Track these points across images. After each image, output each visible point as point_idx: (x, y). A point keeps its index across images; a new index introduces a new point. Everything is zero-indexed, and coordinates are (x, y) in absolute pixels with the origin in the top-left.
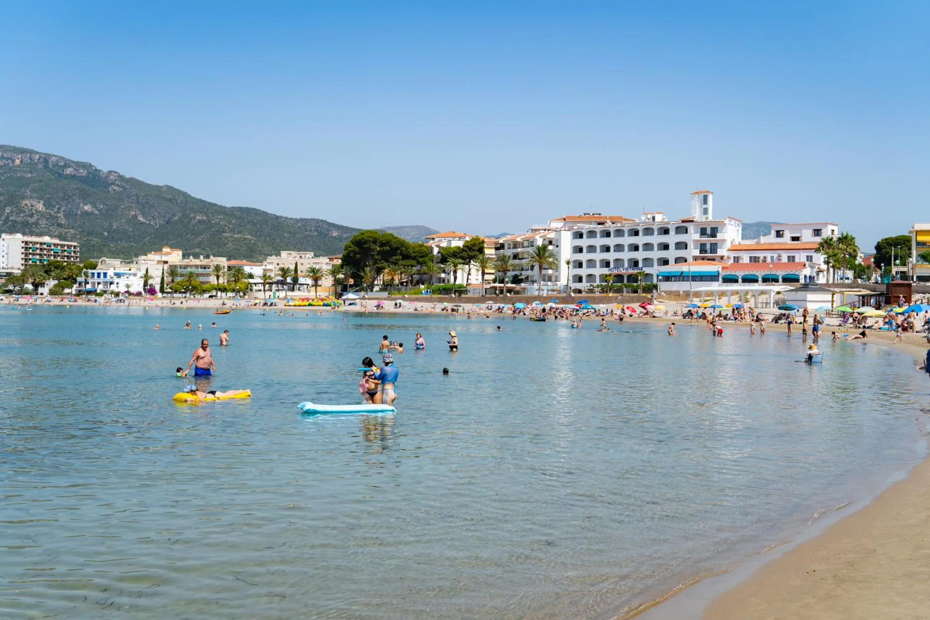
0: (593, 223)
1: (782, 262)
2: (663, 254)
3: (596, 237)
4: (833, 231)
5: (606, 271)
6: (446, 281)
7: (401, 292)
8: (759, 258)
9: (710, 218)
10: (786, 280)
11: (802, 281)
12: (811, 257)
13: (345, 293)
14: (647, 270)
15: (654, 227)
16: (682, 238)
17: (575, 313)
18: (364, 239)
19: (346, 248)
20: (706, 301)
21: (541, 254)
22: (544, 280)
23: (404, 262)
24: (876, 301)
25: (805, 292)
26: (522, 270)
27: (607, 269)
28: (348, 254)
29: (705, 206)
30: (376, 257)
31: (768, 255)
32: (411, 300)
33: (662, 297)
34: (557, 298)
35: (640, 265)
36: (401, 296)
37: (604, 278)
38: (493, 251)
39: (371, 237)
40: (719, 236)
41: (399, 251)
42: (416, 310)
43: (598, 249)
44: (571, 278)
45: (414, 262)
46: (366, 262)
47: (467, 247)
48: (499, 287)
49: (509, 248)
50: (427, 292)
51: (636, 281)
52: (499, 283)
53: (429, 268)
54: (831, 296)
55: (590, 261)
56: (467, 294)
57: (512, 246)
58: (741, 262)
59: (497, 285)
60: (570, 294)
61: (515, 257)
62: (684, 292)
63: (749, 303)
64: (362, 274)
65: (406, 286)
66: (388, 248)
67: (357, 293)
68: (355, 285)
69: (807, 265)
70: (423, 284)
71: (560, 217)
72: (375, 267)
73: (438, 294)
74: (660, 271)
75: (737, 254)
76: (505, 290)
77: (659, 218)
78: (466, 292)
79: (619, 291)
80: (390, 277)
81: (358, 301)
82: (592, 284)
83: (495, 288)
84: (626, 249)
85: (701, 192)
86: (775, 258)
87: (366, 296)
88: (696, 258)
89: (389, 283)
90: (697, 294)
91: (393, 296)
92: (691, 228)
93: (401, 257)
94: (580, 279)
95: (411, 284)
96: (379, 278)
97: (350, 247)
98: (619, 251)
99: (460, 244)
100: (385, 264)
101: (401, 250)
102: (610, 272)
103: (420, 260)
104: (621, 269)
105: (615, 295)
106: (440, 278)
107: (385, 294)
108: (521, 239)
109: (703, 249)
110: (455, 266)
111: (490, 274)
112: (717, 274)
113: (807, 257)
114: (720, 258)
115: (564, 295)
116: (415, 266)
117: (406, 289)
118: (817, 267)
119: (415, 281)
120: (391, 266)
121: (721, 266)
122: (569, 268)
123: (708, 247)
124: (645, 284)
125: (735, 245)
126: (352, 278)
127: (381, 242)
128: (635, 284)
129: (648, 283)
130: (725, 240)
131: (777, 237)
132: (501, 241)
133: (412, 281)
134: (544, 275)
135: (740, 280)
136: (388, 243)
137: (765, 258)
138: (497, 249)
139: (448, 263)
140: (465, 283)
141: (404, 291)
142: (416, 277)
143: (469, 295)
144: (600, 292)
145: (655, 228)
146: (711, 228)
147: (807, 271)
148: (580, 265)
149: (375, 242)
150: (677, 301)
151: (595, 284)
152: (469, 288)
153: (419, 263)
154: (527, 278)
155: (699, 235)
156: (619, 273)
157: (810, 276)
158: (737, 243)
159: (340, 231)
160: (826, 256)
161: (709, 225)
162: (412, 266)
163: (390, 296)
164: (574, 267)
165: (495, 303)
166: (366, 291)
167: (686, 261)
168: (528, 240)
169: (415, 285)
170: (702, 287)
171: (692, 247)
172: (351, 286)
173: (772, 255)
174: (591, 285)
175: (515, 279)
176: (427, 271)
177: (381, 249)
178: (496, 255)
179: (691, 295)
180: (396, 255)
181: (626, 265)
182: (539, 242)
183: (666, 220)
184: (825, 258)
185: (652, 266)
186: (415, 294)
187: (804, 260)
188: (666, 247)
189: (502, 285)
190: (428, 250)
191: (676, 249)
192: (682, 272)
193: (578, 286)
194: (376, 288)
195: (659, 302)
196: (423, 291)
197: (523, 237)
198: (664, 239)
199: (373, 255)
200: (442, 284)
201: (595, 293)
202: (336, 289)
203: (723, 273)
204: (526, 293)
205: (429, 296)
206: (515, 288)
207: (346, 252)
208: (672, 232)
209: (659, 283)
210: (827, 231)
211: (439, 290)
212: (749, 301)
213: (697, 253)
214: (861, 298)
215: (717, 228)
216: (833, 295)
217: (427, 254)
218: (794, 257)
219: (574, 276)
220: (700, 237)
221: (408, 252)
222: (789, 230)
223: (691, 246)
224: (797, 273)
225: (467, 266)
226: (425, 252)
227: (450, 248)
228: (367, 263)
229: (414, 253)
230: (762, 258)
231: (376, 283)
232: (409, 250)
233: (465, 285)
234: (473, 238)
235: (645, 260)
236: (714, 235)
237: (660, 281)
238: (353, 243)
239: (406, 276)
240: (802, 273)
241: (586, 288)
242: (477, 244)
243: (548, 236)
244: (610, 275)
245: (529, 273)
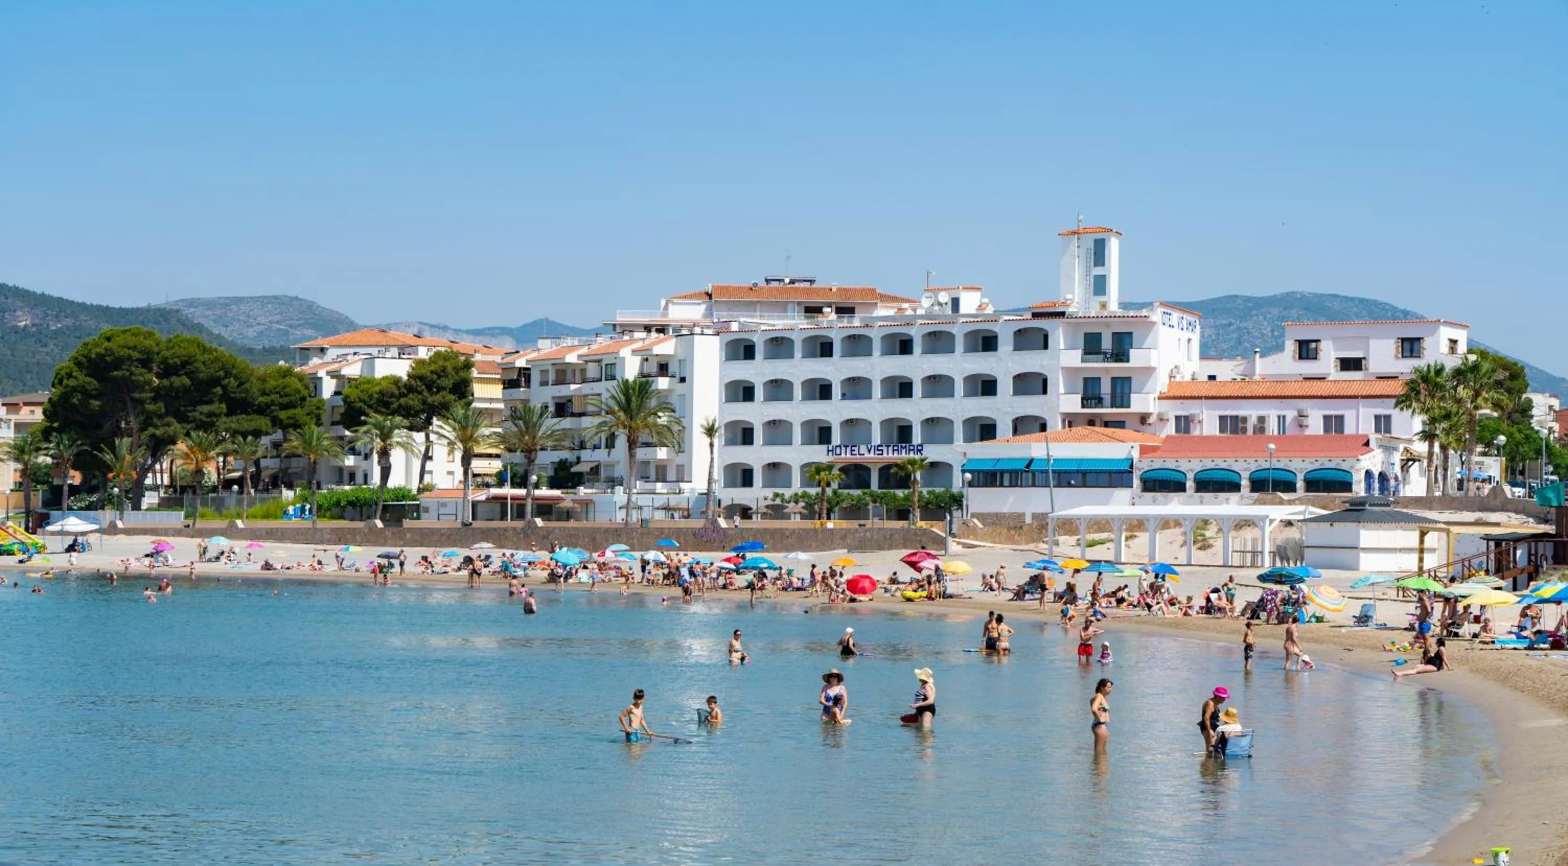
0: (790, 307)
1: (1308, 432)
2: (981, 407)
3: (791, 356)
4: (1454, 342)
5: (819, 454)
6: (359, 478)
7: (225, 512)
8: (1244, 420)
9: (1113, 307)
10: (1316, 484)
11: (1359, 489)
12: (1388, 418)
13: (54, 514)
14: (933, 453)
15: (954, 330)
16: (1032, 361)
17: (721, 581)
18: (112, 353)
19: (59, 381)
20: (1092, 544)
21: (634, 405)
22: (645, 478)
23: (235, 422)
24: (1530, 554)
25: (1352, 526)
26: (582, 446)
27: (824, 448)
28: (65, 398)
29: (1099, 271)
30: (150, 407)
31: (1272, 412)
32: (253, 535)
33: (970, 531)
34: (678, 533)
35: (917, 439)
36: (221, 524)
37: (813, 472)
38: (497, 391)
39: (134, 348)
40: (1136, 357)
41: (219, 390)
42: (267, 566)
43: (798, 392)
44: (718, 474)
45: (263, 422)
46: (118, 422)
47: (421, 378)
48: (513, 498)
49: (544, 383)
50: (303, 510)
51: (905, 481)
52: (514, 485)
53: (307, 443)
54: (1416, 534)
55: (773, 425)
56: (418, 518)
57: (551, 377)
58: (1196, 432)
59: (508, 491)
60: (714, 522)
61: (562, 408)
62: (1035, 516)
63: (1209, 551)
64: (108, 457)
65: (241, 492)
66: (187, 381)
67: (92, 513)
68: (87, 487)
69: (1373, 444)
70: (290, 486)
71: (697, 290)
72: (145, 436)
73: (333, 517)
74: (969, 456)
75: (1184, 409)
76: (529, 508)
77: (970, 303)
78: (417, 511)
79: (855, 511)
80: (192, 467)
81: (93, 539)
82: (780, 491)
83: (502, 500)
84: (877, 390)
85: (1086, 231)
86: (1288, 421)
87: (120, 524)
88: (1070, 421)
89: (188, 481)
90: (1068, 526)
91: (200, 524)
92: (1058, 333)
93: (224, 406)
94: (745, 477)
95: (255, 486)
96: (158, 467)
97: (70, 376)
98: (856, 397)
99: (401, 369)
100: (177, 427)
101: (224, 388)
102: (830, 458)
103: (283, 415)
104: (863, 449)
105: (844, 524)
106: (341, 470)
107: (177, 518)
108: (579, 356)
109: (1091, 397)
110: (385, 435)
111: (490, 456)
112: (1126, 467)
113: (1377, 418)
114: (1138, 420)
115: (697, 523)
116: (267, 434)
117: (240, 503)
118: (1401, 447)
119: (265, 476)
120: (193, 434)
121: (1137, 446)
122: (712, 445)
123: (1106, 389)
124: (929, 493)
125: (1180, 384)
126: (75, 467)
127: (164, 361)
128: (900, 493)
129: (938, 490)
130: (1154, 369)
131: (1300, 358)
132: (521, 363)
133: (256, 478)
134: (646, 463)
135: (1190, 484)
136: (184, 364)
137: (1262, 419)
138: (509, 384)
139: (364, 428)
140: (414, 486)
141: (233, 509)
142: (270, 465)
143: (427, 522)
144: (803, 517)
145: (959, 331)
146: (1115, 334)
147: (1373, 461)
148: (746, 435)
149: (146, 362)
150: (1014, 542)
151: (788, 493)
152: (425, 500)
153: (276, 423)
154: (595, 470)
155: (1079, 353)
156: (857, 459)
157: (1381, 475)
158: (1188, 378)
159: (39, 312)
160: (1425, 417)
161: (1108, 325)
162: (257, 434)
163: (190, 522)
164: (730, 442)
165: (501, 546)
166: (120, 507)
167: (1043, 428)
168: (599, 361)
169: (267, 490)
170: (1081, 505)
171: (1062, 390)
172: (74, 490)
173: (1282, 413)
174: (776, 495)
175: (562, 474)
176: (300, 451)
177: (166, 382)
178: (504, 400)
179: (1050, 527)
180: (211, 402)
181: (876, 439)
182: (631, 370)
183: (990, 310)
184: (1424, 423)
185: (950, 441)
186: (266, 516)
187: (1367, 427)
188: (988, 387)
189: (522, 492)
190: (307, 388)
191: (1016, 392)
192: (1031, 461)
193: (741, 496)
194: (150, 499)
195: (966, 546)
196: (291, 509)
197: (584, 350)
198: (982, 364)
199: (142, 402)
200: (347, 488)
201: (787, 517)
202: (27, 499)
203: (1143, 465)
204: (591, 515)
205: (307, 524)
206: (559, 499)
207: (57, 391)
208: (1005, 344)
209: (965, 491)
210: (1438, 343)
211: (338, 503)
212: (1210, 546)
213: (1073, 404)
214: (1492, 544)
215: (1131, 334)
216: (1423, 534)
217: (303, 399)
218: (1340, 419)
219: (730, 469)
220: (1083, 361)
221: (247, 391)
222: (1334, 339)
223: (1058, 384)
224: (1345, 466)
225: (419, 437)
226: (299, 392)
227: (370, 381)
228: (123, 425)
229: (264, 393)
230: (1253, 421)
231: (148, 481)
232: (247, 386)
233: (415, 492)
234: (438, 354)
235: (930, 423)
236: (1120, 355)
237: (971, 484)
238: (78, 364)
239: (241, 463)
240: (1358, 466)
241: (763, 503)
242: (449, 369)
243: (657, 350)
244: (830, 467)
245: (601, 455)
